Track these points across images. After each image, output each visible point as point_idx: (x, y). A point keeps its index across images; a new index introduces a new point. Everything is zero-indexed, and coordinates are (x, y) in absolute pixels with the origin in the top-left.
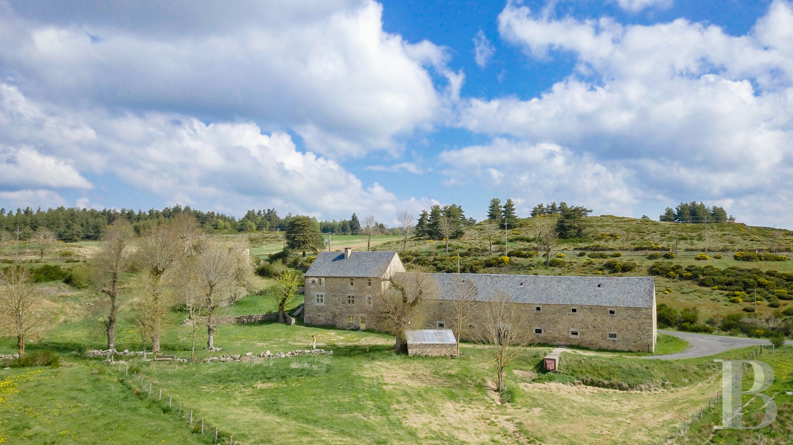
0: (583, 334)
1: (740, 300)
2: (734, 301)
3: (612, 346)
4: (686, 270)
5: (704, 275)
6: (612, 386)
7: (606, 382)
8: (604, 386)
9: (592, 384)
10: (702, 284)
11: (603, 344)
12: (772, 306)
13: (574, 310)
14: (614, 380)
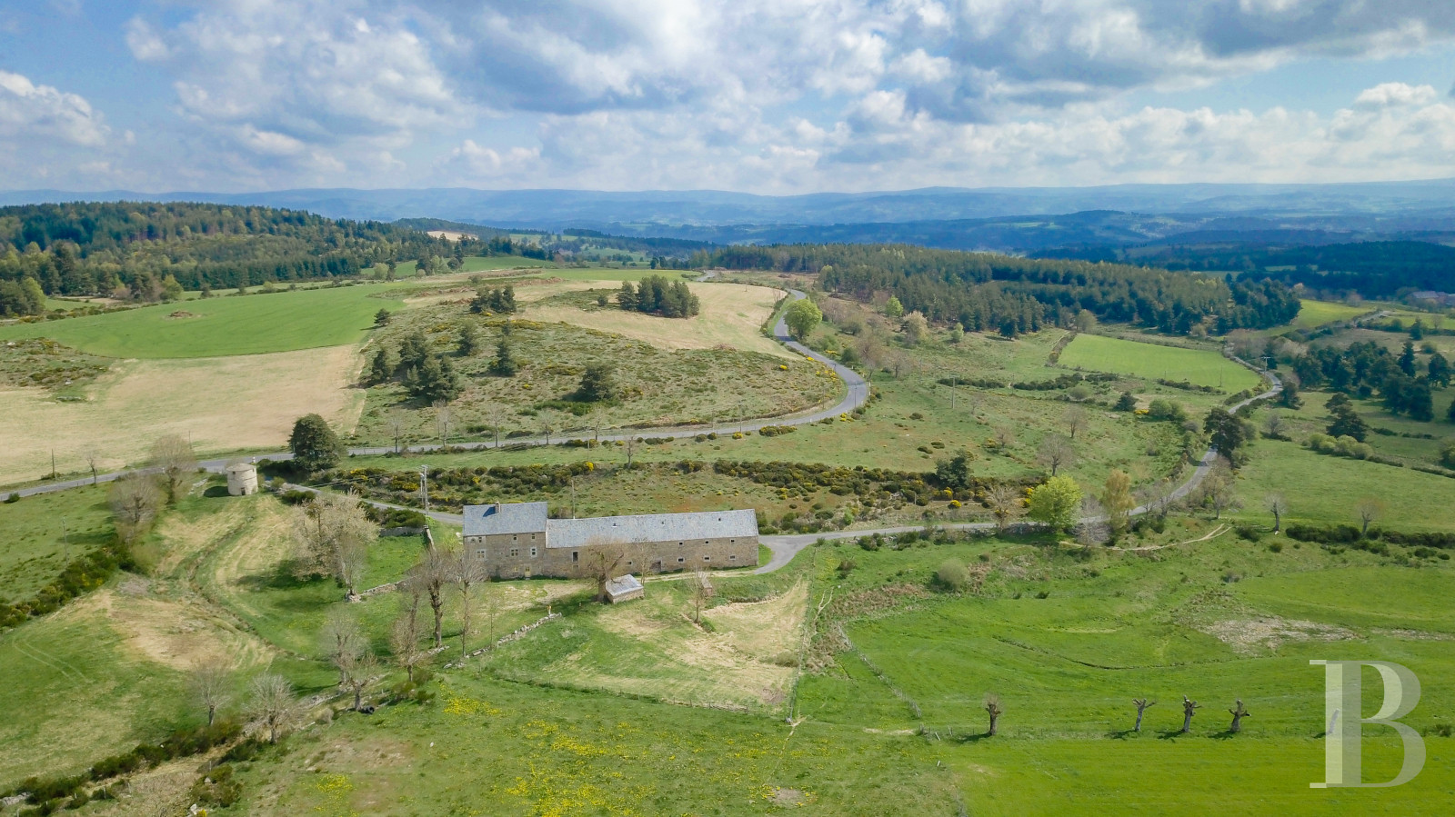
0: (712, 558)
1: (786, 496)
2: (782, 499)
3: (732, 565)
4: (741, 466)
5: (757, 472)
6: (749, 601)
7: (746, 599)
8: (745, 601)
9: (737, 601)
10: (757, 481)
11: (726, 564)
12: (806, 500)
13: (707, 542)
14: (750, 596)
